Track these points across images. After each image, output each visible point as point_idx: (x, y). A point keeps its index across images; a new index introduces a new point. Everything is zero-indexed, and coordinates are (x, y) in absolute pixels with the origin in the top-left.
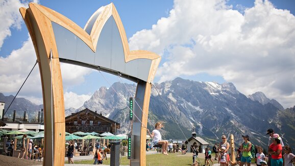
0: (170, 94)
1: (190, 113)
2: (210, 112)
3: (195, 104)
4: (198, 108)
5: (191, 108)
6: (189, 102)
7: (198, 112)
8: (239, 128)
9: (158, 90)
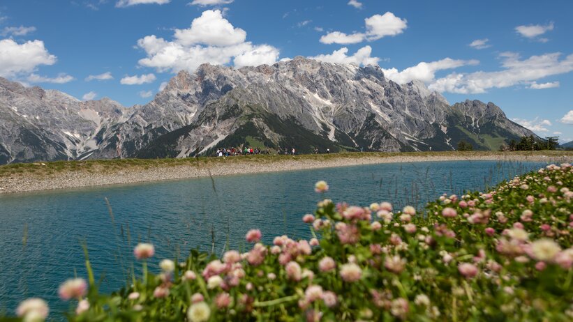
0: (288, 82)
1: (317, 109)
2: (347, 108)
3: (324, 96)
4: (328, 103)
5: (317, 102)
6: (314, 92)
7: (328, 108)
8: (388, 131)
9: (269, 76)
